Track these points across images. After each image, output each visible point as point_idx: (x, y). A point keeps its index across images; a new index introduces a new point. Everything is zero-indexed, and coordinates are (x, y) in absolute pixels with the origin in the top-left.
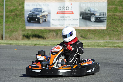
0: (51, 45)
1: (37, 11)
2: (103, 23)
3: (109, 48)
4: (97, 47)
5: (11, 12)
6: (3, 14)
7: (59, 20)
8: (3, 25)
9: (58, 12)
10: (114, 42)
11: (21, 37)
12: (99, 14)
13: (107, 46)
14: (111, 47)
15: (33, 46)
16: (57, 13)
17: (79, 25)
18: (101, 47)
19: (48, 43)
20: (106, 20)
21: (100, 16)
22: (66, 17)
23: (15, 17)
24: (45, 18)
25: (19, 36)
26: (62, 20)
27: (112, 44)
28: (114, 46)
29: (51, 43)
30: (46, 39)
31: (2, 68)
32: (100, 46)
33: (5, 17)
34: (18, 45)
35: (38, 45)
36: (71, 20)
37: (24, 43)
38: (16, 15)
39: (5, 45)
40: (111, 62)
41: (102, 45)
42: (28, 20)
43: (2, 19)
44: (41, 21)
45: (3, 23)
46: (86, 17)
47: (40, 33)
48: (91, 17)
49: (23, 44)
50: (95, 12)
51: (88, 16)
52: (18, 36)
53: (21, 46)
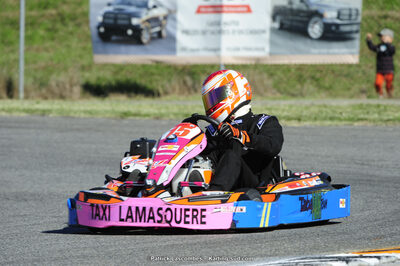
0: (175, 114)
1: (130, 4)
2: (349, 43)
3: (370, 125)
4: (328, 123)
5: (45, 8)
6: (19, 14)
7: (204, 33)
8: (18, 49)
9: (200, 7)
10: (385, 107)
11: (77, 90)
12: (335, 14)
13: (362, 120)
14: (374, 121)
15: (115, 119)
16: (199, 11)
17: (267, 49)
18: (344, 123)
19: (167, 108)
20: (357, 32)
21: (338, 22)
22: (226, 24)
23: (59, 25)
24: (161, 25)
25: (71, 86)
26: (213, 33)
27: (379, 113)
28: (386, 118)
29: (176, 110)
30: (159, 95)
31: (14, 190)
32: (340, 119)
33: (26, 25)
34: (68, 117)
35: (135, 115)
36: (241, 32)
37: (89, 108)
38: (62, 18)
39: (23, 115)
40: (377, 173)
41: (344, 114)
42: (100, 34)
43: (14, 31)
44: (145, 37)
45: (19, 42)
46: (295, 24)
47: (141, 76)
48: (311, 24)
49: (85, 112)
50: (323, 8)
51: (299, 18)
52: (68, 86)
53: (79, 118)
